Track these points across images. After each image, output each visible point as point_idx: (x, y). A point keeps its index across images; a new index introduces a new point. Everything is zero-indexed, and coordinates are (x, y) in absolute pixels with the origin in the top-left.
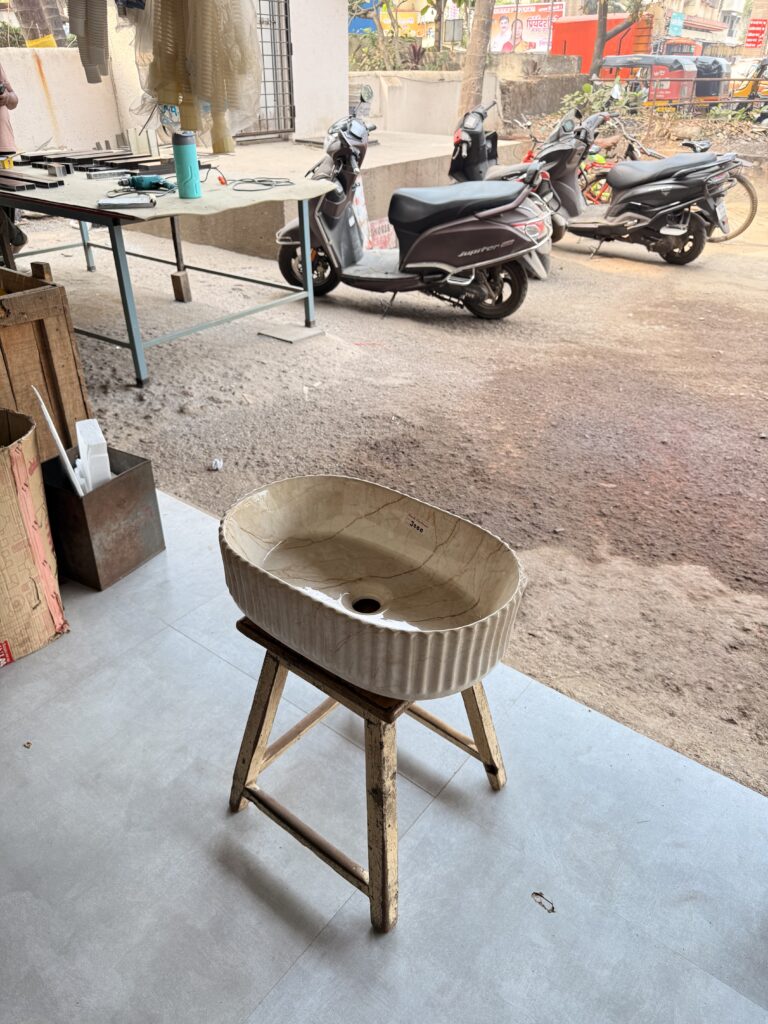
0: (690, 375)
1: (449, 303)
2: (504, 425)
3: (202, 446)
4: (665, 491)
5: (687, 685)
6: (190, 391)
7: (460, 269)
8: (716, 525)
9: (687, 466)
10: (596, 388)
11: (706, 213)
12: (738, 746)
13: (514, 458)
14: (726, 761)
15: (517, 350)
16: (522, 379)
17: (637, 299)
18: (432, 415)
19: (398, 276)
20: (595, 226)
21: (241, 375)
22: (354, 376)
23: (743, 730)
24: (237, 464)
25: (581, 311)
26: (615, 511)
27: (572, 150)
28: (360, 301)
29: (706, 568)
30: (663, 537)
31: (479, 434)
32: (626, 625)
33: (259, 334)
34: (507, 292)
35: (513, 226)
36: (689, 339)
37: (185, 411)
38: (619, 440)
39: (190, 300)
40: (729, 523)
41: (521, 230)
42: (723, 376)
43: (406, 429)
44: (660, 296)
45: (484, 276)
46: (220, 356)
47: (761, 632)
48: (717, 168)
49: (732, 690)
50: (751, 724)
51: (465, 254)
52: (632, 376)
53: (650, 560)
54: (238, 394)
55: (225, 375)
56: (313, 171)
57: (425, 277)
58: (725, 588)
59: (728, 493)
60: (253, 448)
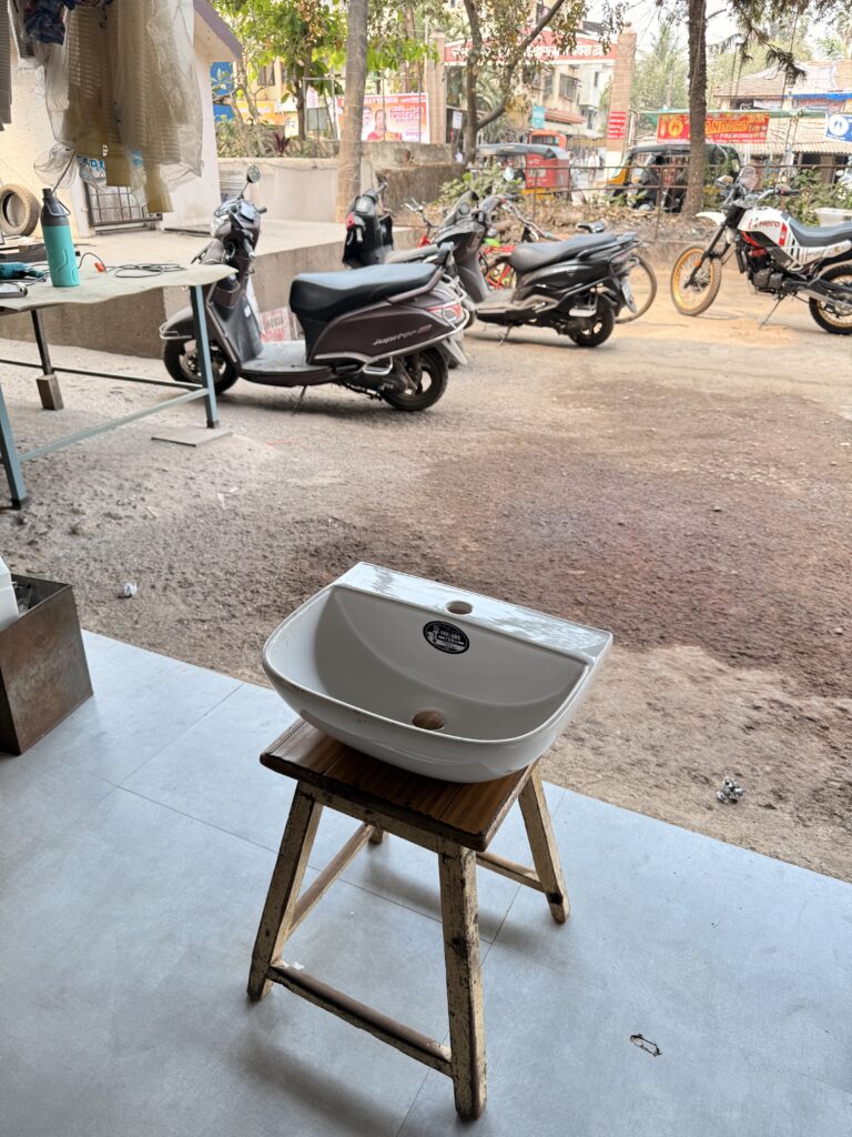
0: (629, 454)
1: (366, 396)
2: (453, 519)
3: (107, 570)
4: (635, 572)
5: (714, 774)
6: (81, 509)
7: (376, 358)
8: (696, 603)
9: (650, 545)
10: (539, 474)
11: (613, 293)
12: (786, 832)
13: (472, 552)
14: (783, 849)
15: (447, 440)
16: (462, 471)
17: (558, 383)
18: (372, 513)
19: (306, 368)
20: (503, 311)
21: (139, 485)
22: (274, 478)
23: (784, 814)
24: (153, 587)
25: (503, 398)
26: (591, 598)
27: (471, 233)
28: (264, 398)
29: (698, 648)
30: (646, 620)
31: (429, 530)
32: (636, 718)
33: (153, 439)
34: (426, 381)
35: (429, 311)
36: (619, 419)
37: (79, 531)
38: (575, 525)
39: (61, 407)
40: (707, 599)
41: (437, 313)
42: (662, 453)
43: (347, 531)
44: (578, 379)
45: (403, 365)
46: (111, 466)
47: (772, 708)
48: (618, 247)
49: (761, 773)
50: (789, 807)
51: (380, 342)
52: (572, 460)
53: (640, 646)
54: (139, 507)
55: (120, 487)
56: (200, 257)
57: (338, 369)
58: (723, 667)
59: (699, 568)
60: (170, 567)
